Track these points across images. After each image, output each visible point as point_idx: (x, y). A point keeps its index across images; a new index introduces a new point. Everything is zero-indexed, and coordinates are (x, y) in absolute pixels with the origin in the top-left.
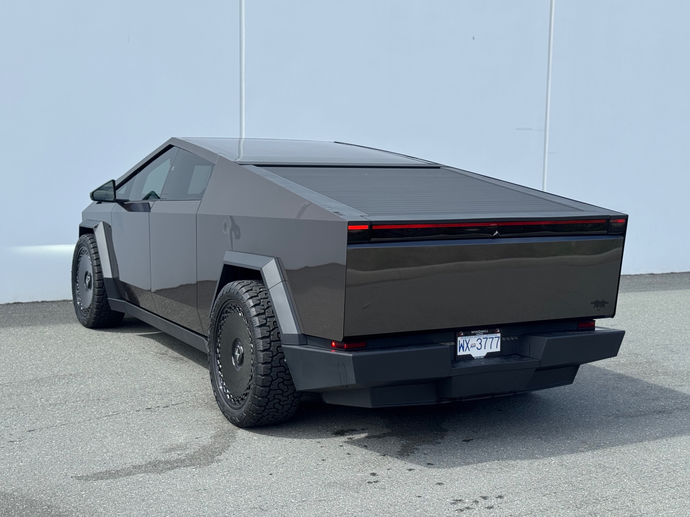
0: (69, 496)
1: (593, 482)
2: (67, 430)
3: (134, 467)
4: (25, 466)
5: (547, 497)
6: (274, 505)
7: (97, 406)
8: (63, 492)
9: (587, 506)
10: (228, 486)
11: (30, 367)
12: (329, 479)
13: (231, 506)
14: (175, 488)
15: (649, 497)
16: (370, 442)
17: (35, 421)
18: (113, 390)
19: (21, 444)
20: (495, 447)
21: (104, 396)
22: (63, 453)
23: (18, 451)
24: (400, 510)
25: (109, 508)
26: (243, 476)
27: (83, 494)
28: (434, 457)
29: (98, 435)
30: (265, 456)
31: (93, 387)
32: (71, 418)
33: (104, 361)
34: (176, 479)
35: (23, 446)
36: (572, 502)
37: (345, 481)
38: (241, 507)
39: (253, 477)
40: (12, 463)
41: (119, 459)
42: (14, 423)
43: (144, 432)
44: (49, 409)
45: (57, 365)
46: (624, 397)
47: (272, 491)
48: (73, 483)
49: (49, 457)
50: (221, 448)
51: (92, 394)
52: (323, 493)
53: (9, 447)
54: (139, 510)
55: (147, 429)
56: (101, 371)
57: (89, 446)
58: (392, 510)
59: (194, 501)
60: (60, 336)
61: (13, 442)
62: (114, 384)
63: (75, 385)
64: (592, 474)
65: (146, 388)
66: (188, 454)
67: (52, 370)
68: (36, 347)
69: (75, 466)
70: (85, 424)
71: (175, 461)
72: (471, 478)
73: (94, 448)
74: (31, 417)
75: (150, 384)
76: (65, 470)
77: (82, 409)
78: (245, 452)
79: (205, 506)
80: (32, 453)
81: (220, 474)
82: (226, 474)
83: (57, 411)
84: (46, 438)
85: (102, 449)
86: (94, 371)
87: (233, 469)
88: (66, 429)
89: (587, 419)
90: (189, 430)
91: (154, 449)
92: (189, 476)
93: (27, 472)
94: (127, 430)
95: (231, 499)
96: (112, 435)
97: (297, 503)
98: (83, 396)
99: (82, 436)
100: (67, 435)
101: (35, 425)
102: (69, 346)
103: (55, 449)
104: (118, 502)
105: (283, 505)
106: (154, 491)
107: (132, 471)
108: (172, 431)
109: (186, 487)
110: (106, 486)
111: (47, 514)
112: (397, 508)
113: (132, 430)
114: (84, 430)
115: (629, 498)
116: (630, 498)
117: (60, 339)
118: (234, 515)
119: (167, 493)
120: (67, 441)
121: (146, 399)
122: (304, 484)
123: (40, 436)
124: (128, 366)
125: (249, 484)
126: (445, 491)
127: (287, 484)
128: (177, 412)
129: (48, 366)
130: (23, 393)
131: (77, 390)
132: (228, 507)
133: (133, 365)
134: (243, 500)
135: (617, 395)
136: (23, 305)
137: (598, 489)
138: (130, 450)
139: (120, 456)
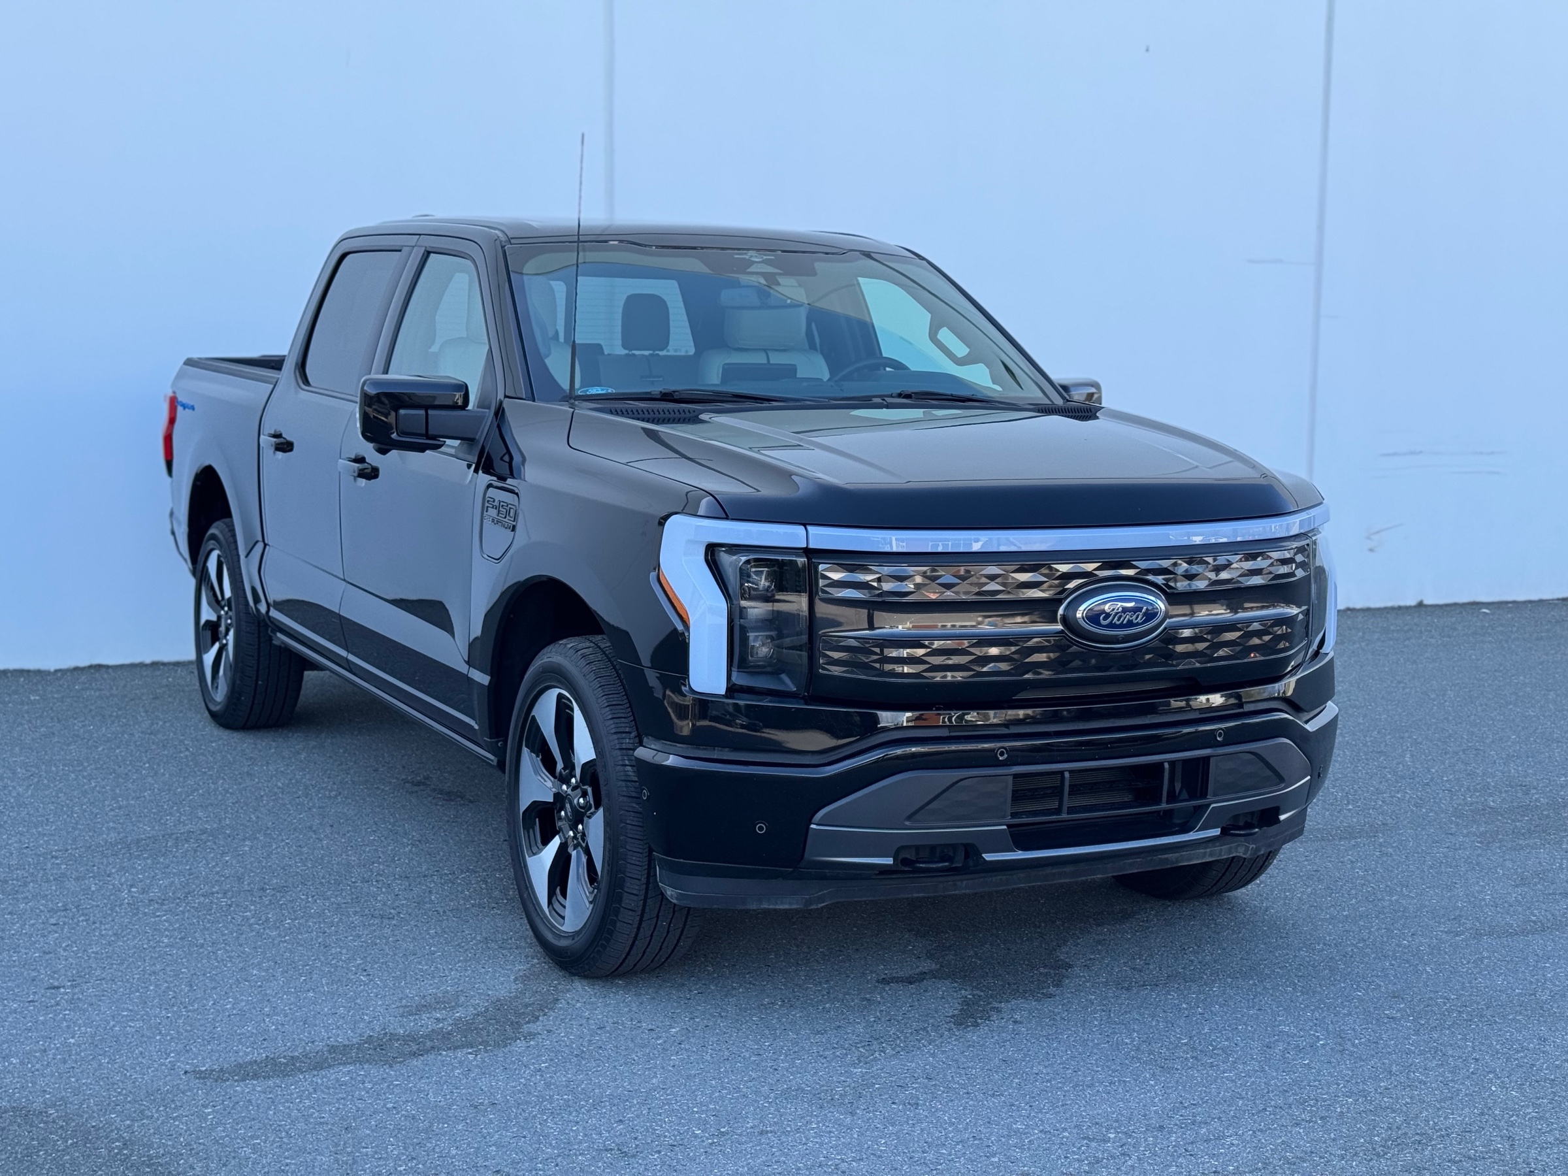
0: (175, 1119)
1: (1416, 1093)
2: (184, 960)
3: (333, 1049)
4: (79, 1046)
5: (1305, 1128)
6: (652, 1141)
7: (258, 906)
8: (161, 1109)
9: (1399, 1151)
10: (548, 1097)
11: (112, 813)
12: (786, 1081)
13: (551, 1145)
14: (423, 1101)
15: (1551, 1130)
16: (887, 993)
17: (113, 939)
18: (298, 867)
19: (74, 994)
20: (1184, 1006)
21: (275, 881)
22: (169, 1015)
23: (66, 1010)
24: (950, 1158)
25: (266, 1147)
26: (584, 1073)
27: (209, 1114)
28: (1036, 1030)
29: (255, 972)
30: (639, 1025)
31: (252, 859)
32: (195, 932)
33: (283, 799)
34: (428, 1078)
35: (78, 999)
36: (1365, 1141)
37: (823, 1086)
38: (576, 1147)
39: (608, 1076)
40: (50, 1038)
41: (299, 1030)
42: (64, 945)
43: (363, 966)
44: (146, 910)
45: (175, 808)
46: (1493, 887)
47: (649, 1109)
48: (186, 1088)
49: (139, 1024)
50: (538, 1004)
51: (250, 876)
52: (770, 1114)
53: (47, 1001)
54: (336, 1154)
55: (368, 959)
56: (273, 823)
57: (230, 1000)
58: (930, 1156)
59: (467, 1133)
60: (186, 742)
61: (58, 988)
62: (301, 853)
63: (212, 855)
64: (1414, 1073)
65: (373, 863)
66: (460, 1018)
67: (162, 821)
68: (130, 768)
69: (195, 1047)
70: (228, 948)
71: (428, 1036)
72: (1124, 1081)
73: (244, 1004)
74: (105, 930)
75: (383, 852)
76: (172, 1055)
77: (223, 911)
78: (593, 1014)
79: (490, 1144)
80: (98, 1015)
81: (532, 1067)
82: (546, 1067)
83: (164, 916)
84: (134, 979)
85: (260, 1006)
86: (257, 823)
87: (562, 1056)
88: (182, 959)
89: (1404, 940)
90: (466, 961)
91: (381, 1005)
92: (458, 1071)
93: (82, 1059)
94: (322, 962)
95: (552, 1128)
96: (287, 972)
97: (708, 1139)
98: (228, 881)
99: (216, 975)
100: (183, 973)
101: (111, 948)
102: (205, 766)
103: (153, 1006)
104: (287, 1133)
105: (676, 1143)
106: (373, 1106)
107: (327, 1058)
108: (427, 964)
109: (448, 1097)
110: (263, 1096)
111: (120, 1160)
112: (944, 1151)
113: (333, 962)
114: (223, 960)
115: (1501, 1131)
116: (1505, 1131)
117: (187, 749)
118: (557, 1165)
119: (403, 1112)
120: (183, 986)
121: (372, 888)
122: (727, 1094)
123: (120, 974)
124: (336, 811)
125: (597, 1091)
126: (1059, 1112)
127: (687, 1091)
128: (441, 919)
129: (154, 811)
130: (91, 875)
131: (214, 867)
132: (545, 1146)
133: (348, 810)
134: (581, 1129)
135: (1478, 883)
136: (110, 670)
137: (1427, 1110)
138: (326, 1009)
139: (301, 1024)
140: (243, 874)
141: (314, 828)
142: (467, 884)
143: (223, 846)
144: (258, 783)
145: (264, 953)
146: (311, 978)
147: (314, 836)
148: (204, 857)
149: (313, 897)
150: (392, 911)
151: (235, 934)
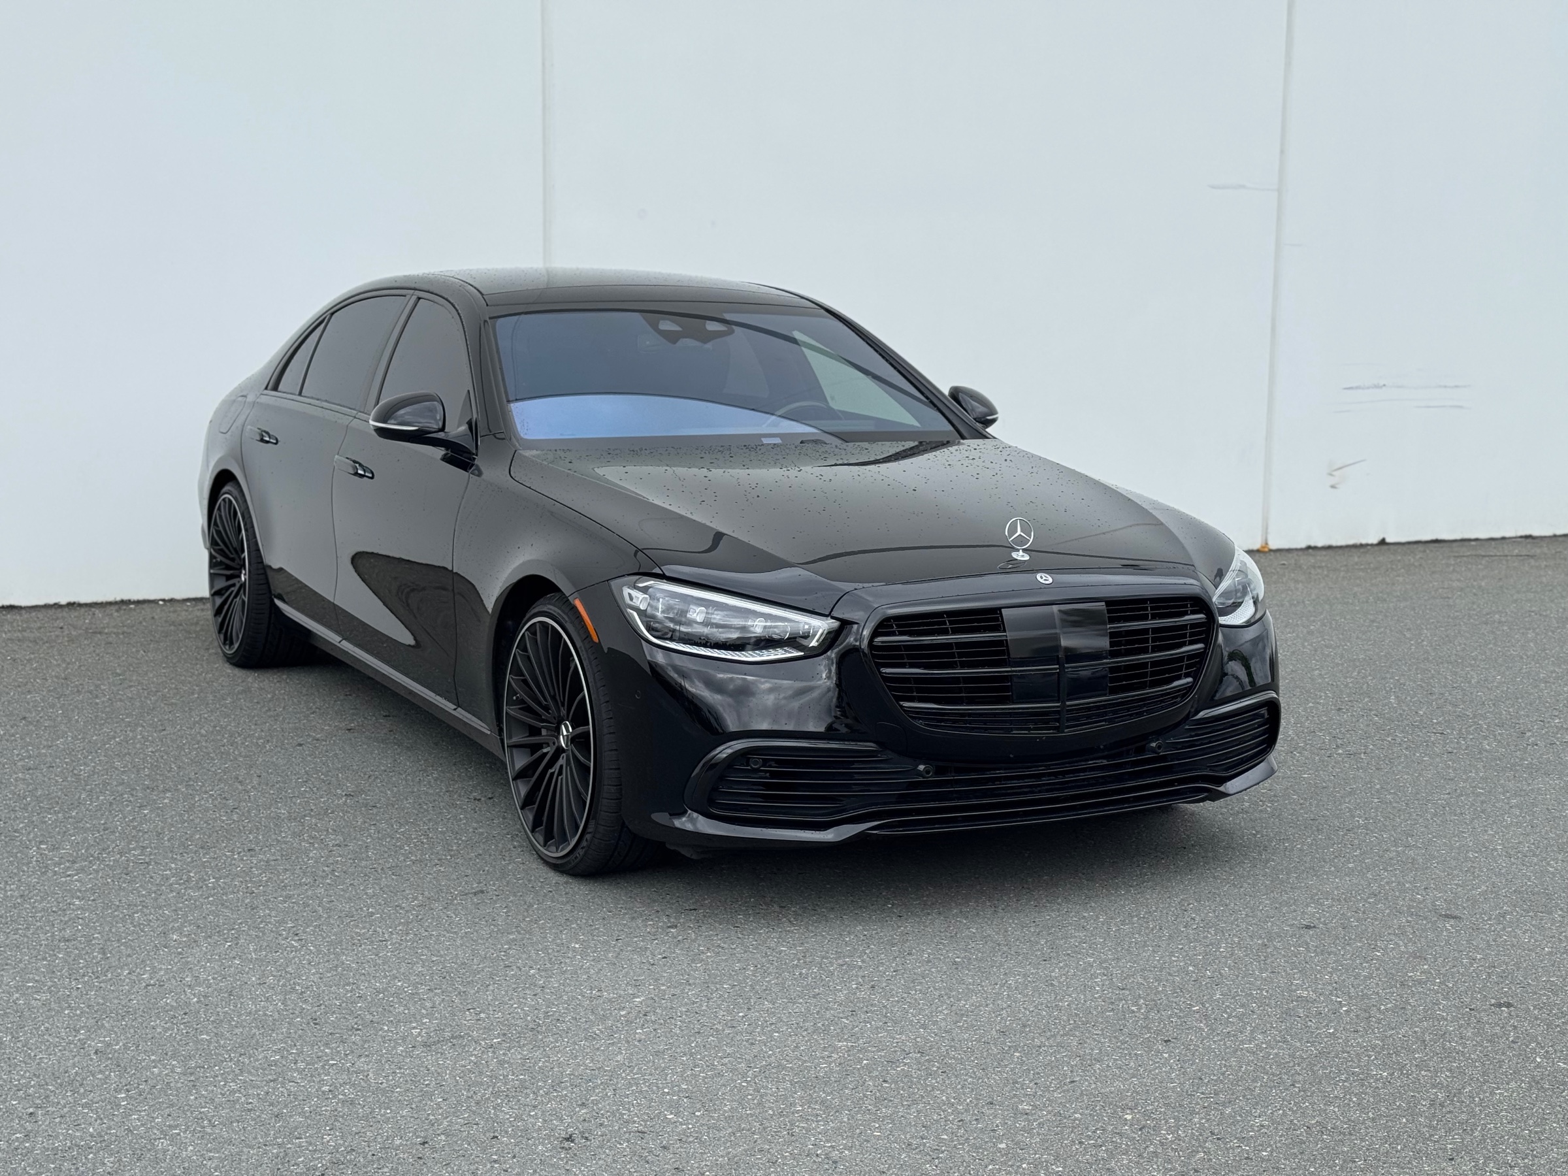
139: (226, 995)
140: (163, 828)
141: (240, 778)
142: (407, 839)
143: (142, 798)
144: (179, 731)
145: (185, 915)
146: (237, 944)
147: (240, 787)
148: (120, 810)
149: (239, 853)
150: (326, 869)
151: (153, 895)
